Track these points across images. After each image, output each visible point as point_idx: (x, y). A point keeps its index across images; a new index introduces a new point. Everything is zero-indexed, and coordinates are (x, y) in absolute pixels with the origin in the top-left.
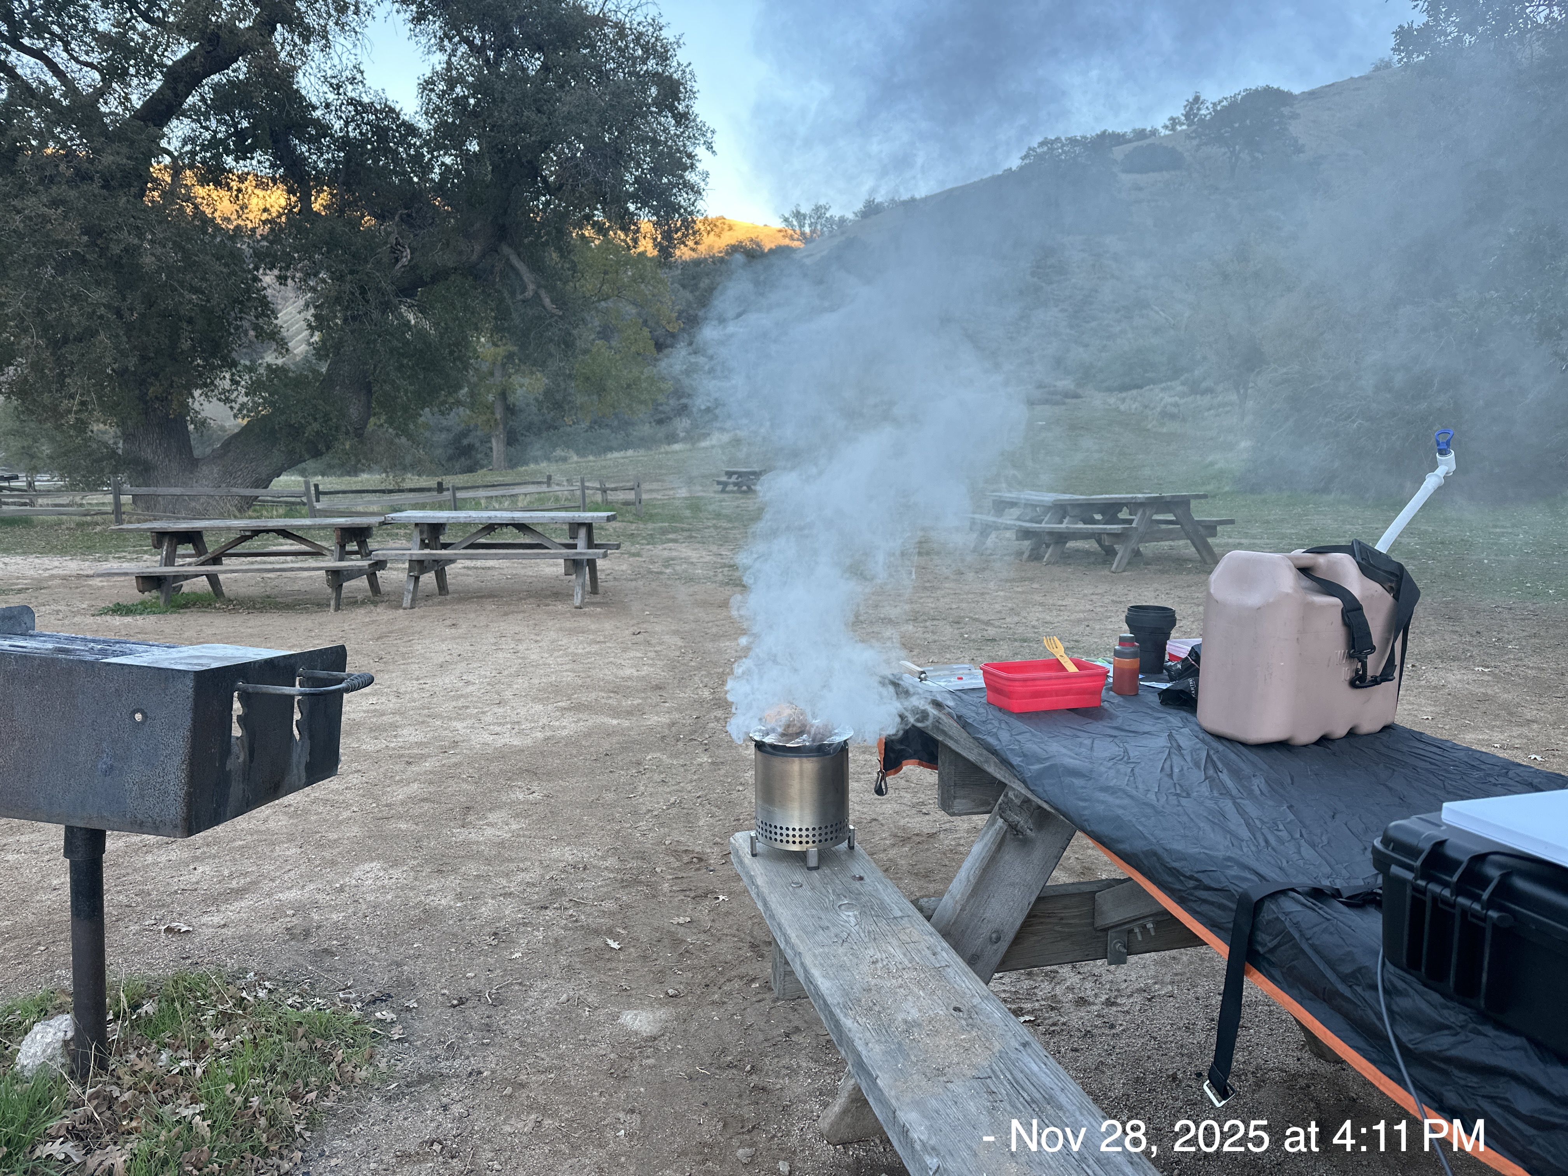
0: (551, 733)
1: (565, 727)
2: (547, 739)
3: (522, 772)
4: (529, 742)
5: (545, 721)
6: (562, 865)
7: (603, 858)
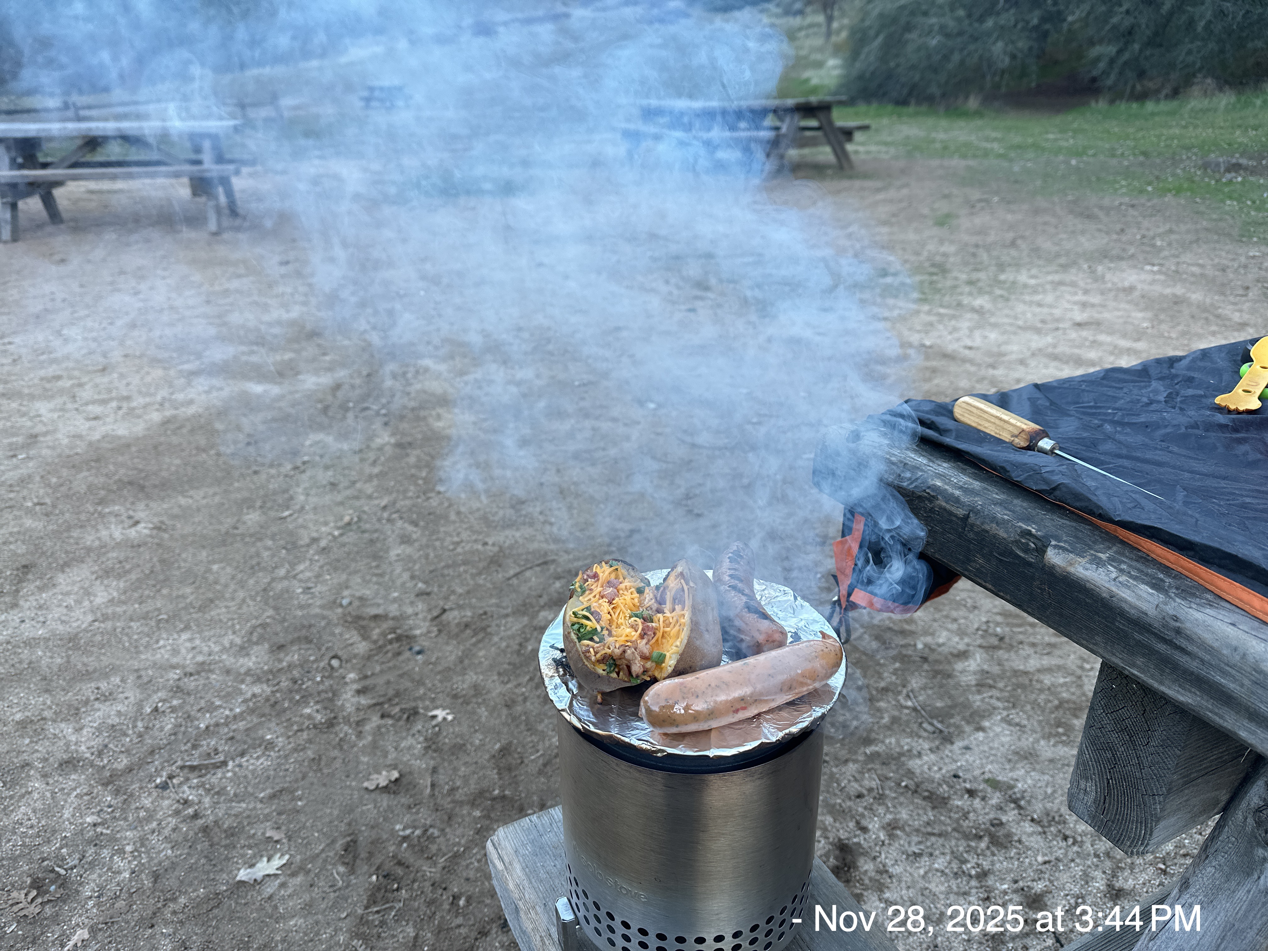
0: (173, 412)
1: (191, 402)
2: (166, 422)
3: (123, 484)
4: (139, 428)
5: (163, 393)
6: (173, 675)
7: (243, 650)
